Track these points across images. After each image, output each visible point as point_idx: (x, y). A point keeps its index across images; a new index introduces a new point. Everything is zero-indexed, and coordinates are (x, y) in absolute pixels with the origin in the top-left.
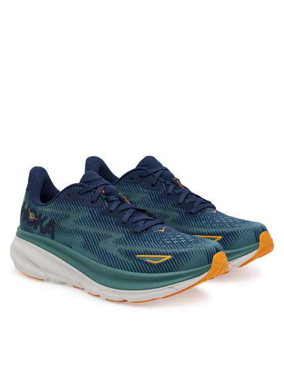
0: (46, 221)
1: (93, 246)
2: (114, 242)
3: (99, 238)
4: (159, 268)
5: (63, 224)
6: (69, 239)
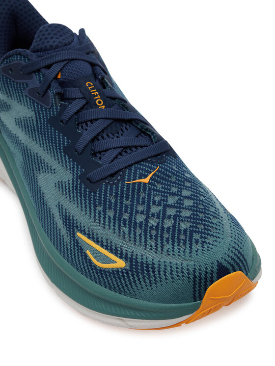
2: (56, 185)
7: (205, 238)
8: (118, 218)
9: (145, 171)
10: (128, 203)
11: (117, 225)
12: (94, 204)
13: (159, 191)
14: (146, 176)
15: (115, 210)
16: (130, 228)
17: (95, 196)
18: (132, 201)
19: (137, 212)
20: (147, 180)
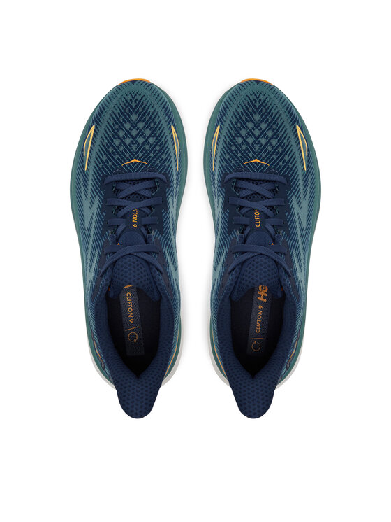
7: (254, 100)
8: (285, 152)
9: (253, 166)
10: (274, 156)
11: (288, 148)
12: (291, 170)
13: (253, 151)
14: (255, 162)
15: (283, 157)
16: (283, 140)
17: (289, 173)
18: (271, 155)
19: (273, 147)
20: (256, 160)
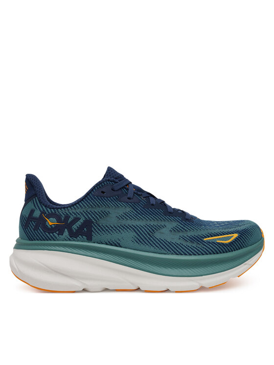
0: (79, 222)
1: (149, 238)
2: (171, 231)
3: (152, 230)
4: (232, 246)
5: (102, 222)
6: (115, 236)
